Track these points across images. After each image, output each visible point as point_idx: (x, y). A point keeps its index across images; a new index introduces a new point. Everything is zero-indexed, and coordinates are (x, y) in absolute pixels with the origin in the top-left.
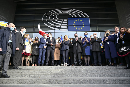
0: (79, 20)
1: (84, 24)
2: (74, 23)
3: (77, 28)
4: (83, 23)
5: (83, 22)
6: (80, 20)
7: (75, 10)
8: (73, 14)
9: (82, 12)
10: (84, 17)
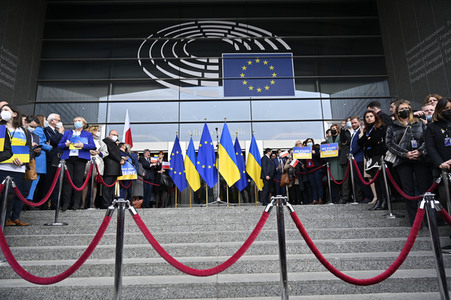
0: (258, 61)
1: (274, 75)
2: (244, 72)
3: (251, 88)
4: (272, 72)
5: (272, 68)
6: (262, 59)
7: (245, 26)
8: (240, 41)
9: (270, 34)
10: (276, 51)
